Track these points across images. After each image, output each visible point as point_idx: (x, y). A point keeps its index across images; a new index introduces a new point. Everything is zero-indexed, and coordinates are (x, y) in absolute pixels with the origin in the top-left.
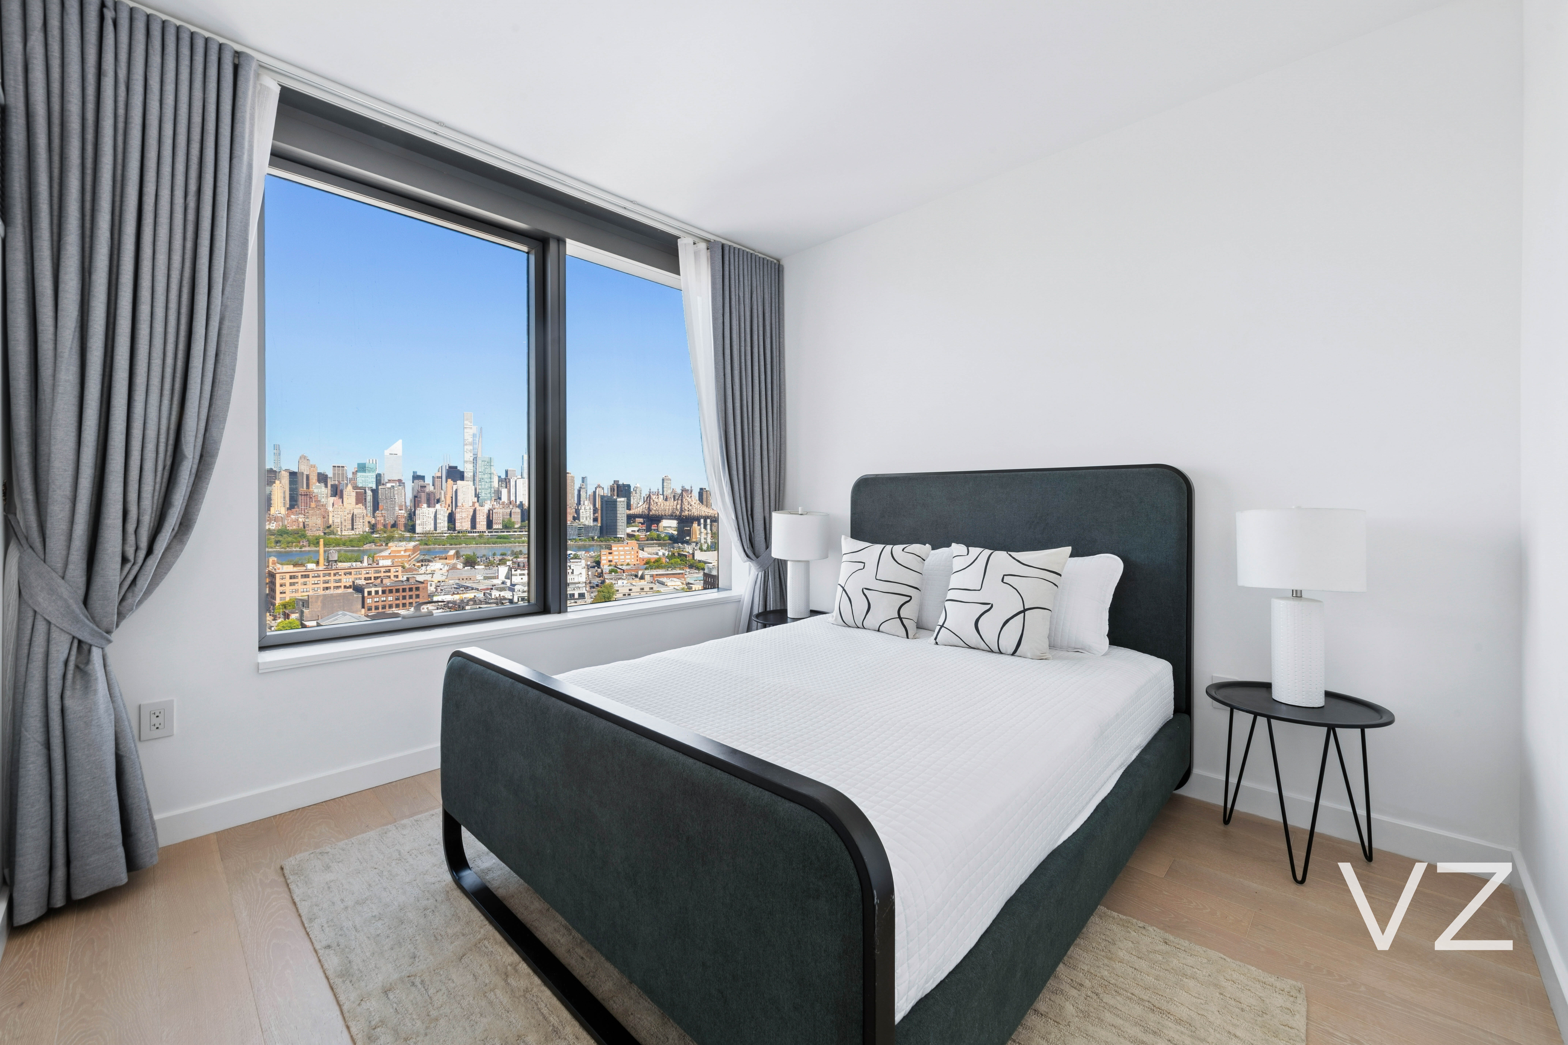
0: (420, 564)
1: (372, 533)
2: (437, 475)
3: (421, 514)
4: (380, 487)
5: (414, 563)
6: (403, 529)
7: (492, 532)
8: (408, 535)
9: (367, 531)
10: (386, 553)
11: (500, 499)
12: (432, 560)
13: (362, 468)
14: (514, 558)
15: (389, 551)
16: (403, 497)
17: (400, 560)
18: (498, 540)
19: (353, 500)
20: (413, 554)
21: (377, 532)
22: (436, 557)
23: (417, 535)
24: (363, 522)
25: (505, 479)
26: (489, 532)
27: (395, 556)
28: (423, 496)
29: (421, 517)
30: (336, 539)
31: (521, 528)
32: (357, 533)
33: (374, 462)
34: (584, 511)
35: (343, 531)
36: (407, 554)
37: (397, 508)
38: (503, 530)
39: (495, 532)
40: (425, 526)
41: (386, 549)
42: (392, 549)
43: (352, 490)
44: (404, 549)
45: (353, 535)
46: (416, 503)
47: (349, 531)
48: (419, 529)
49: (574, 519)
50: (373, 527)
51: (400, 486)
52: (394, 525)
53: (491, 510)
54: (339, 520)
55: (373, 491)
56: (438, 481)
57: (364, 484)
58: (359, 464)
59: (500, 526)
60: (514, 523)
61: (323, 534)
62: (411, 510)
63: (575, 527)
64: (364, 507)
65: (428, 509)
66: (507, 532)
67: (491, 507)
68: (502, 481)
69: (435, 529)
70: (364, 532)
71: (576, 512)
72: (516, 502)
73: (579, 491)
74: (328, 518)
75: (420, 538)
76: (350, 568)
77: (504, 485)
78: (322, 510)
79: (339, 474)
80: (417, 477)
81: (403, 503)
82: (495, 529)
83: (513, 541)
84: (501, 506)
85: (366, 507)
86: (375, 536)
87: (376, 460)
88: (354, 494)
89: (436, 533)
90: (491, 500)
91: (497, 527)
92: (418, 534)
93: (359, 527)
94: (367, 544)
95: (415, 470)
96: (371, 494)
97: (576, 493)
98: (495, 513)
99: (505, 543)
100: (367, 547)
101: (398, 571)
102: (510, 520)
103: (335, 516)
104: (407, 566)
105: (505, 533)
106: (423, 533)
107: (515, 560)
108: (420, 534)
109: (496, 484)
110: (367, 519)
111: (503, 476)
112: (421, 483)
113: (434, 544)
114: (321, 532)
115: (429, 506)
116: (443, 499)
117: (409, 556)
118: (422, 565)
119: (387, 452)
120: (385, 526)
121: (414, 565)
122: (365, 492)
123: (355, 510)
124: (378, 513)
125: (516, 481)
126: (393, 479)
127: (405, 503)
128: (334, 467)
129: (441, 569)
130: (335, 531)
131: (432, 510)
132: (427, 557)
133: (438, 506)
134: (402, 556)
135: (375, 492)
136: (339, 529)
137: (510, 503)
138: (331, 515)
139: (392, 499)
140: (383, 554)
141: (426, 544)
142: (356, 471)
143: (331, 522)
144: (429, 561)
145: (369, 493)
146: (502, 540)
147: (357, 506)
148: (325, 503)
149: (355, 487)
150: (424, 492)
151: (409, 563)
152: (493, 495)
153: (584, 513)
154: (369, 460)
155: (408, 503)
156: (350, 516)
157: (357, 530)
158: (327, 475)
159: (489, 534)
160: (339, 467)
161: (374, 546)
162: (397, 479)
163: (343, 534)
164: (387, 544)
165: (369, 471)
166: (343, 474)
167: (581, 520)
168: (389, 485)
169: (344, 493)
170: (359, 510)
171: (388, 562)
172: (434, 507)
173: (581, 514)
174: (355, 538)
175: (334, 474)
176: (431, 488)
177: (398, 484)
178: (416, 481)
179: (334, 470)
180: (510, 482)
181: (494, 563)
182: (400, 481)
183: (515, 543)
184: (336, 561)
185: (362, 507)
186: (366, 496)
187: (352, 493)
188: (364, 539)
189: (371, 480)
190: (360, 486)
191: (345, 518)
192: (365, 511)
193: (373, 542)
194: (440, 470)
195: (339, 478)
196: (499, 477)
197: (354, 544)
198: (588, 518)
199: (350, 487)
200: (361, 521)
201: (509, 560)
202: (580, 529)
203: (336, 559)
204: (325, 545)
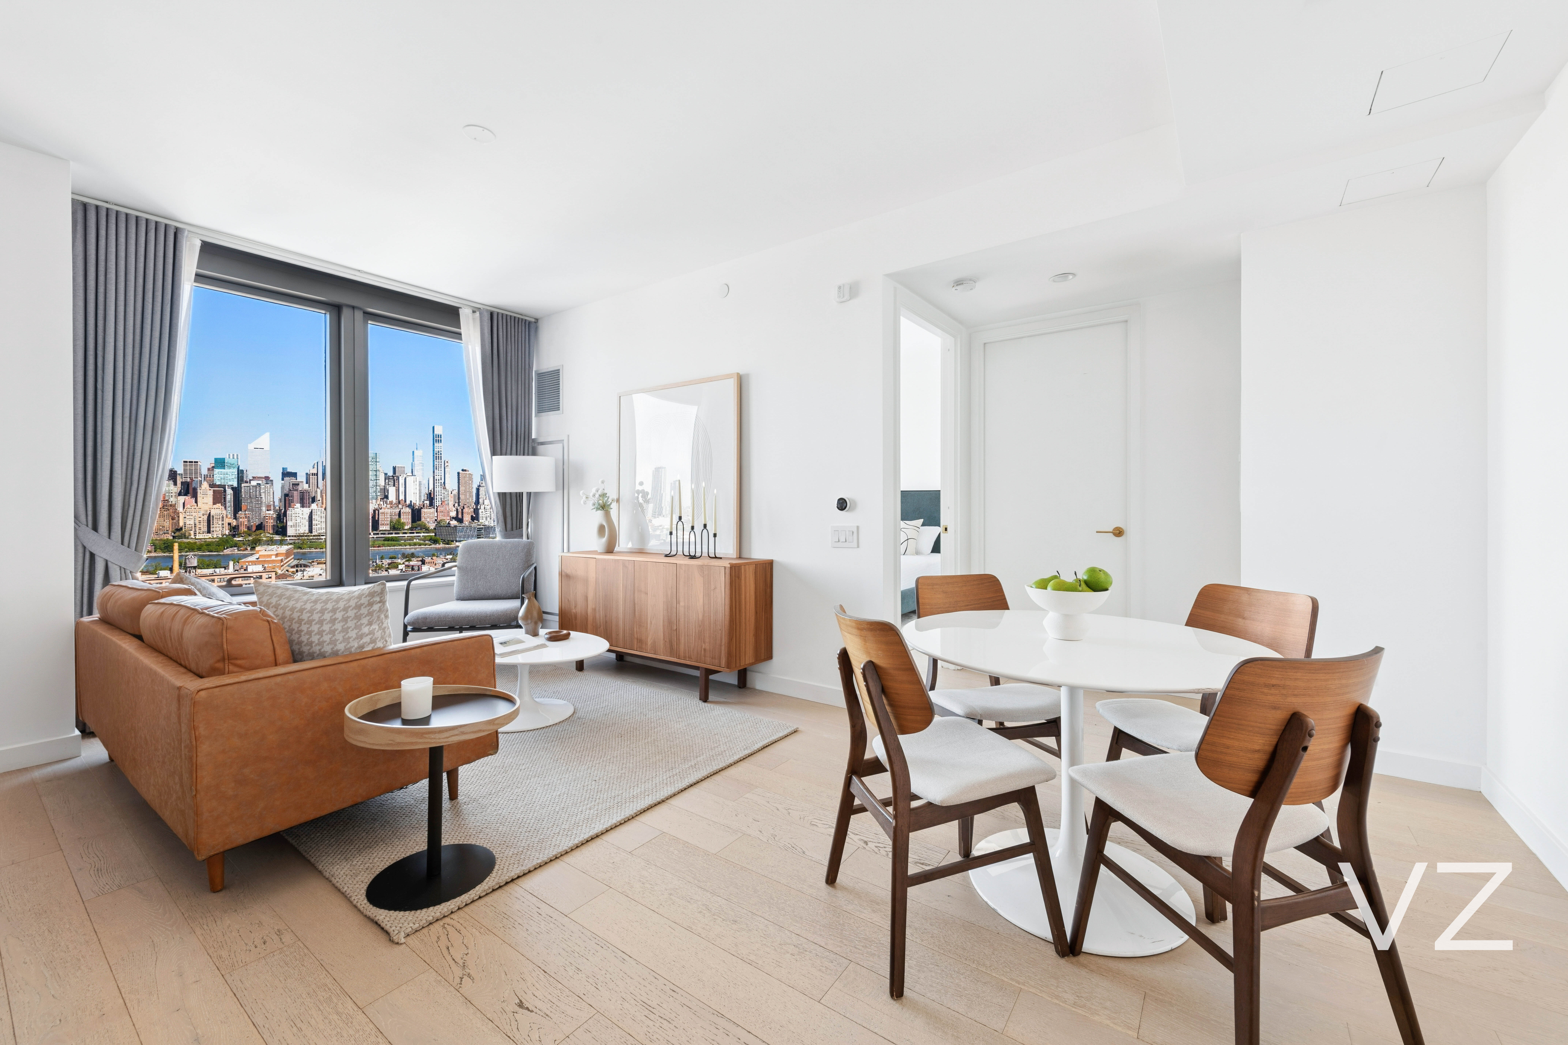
0: (294, 570)
1: (234, 536)
2: (311, 472)
3: (293, 515)
4: (243, 485)
5: (287, 568)
6: (271, 532)
7: (378, 534)
8: (277, 537)
9: (227, 534)
10: (253, 558)
11: (387, 497)
12: (309, 564)
13: (220, 463)
14: (406, 561)
15: (257, 556)
16: (272, 496)
17: (270, 565)
18: (386, 542)
19: (210, 499)
20: (286, 559)
21: (239, 535)
22: (313, 562)
23: (288, 538)
24: (223, 524)
25: (393, 476)
26: (374, 534)
27: (265, 561)
28: (296, 495)
29: (293, 518)
30: (188, 543)
31: (411, 529)
32: (215, 536)
33: (235, 457)
34: (483, 510)
35: (197, 534)
36: (279, 558)
37: (264, 509)
38: (391, 532)
39: (382, 534)
40: (298, 528)
41: (252, 554)
42: (261, 553)
43: (208, 487)
44: (275, 553)
45: (210, 538)
46: (287, 502)
47: (204, 534)
48: (290, 531)
49: (473, 519)
50: (234, 530)
51: (267, 484)
52: (260, 527)
53: (377, 509)
54: (192, 522)
55: (233, 489)
56: (313, 479)
57: (223, 481)
58: (216, 460)
59: (388, 528)
60: (403, 524)
61: (171, 538)
62: (280, 510)
63: (474, 528)
64: (223, 507)
65: (302, 509)
66: (396, 533)
67: (377, 507)
68: (389, 479)
69: (311, 531)
70: (223, 535)
71: (474, 512)
72: (405, 501)
73: (478, 490)
74: (179, 520)
75: (293, 541)
76: (212, 575)
77: (391, 483)
78: (171, 511)
79: (191, 471)
80: (286, 474)
81: (272, 503)
82: (381, 531)
83: (403, 543)
84: (389, 506)
85: (225, 508)
86: (238, 539)
87: (237, 455)
88: (211, 493)
89: (311, 536)
90: (376, 499)
91: (384, 529)
92: (289, 536)
93: (218, 529)
94: (227, 548)
95: (285, 467)
96: (232, 492)
97: (474, 491)
98: (382, 513)
99: (394, 546)
100: (227, 552)
101: (271, 578)
102: (399, 521)
103: (187, 517)
104: (279, 572)
105: (394, 535)
106: (295, 536)
107: (407, 563)
108: (292, 536)
109: (382, 482)
110: (227, 521)
111: (391, 473)
112: (293, 480)
113: (310, 548)
114: (169, 535)
115: (303, 506)
116: (319, 497)
117: (282, 561)
118: (297, 571)
119: (251, 446)
120: (249, 528)
121: (287, 571)
122: (225, 491)
123: (212, 510)
124: (241, 514)
125: (405, 479)
126: (258, 476)
127: (274, 502)
128: (184, 462)
129: (320, 575)
130: (187, 534)
131: (307, 511)
132: (302, 562)
133: (314, 506)
134: (273, 561)
135: (237, 491)
136: (192, 533)
137: (399, 502)
138: (181, 516)
139: (259, 499)
140: (250, 559)
141: (301, 548)
142: (213, 467)
143: (181, 524)
144: (305, 566)
145: (229, 492)
146: (390, 542)
147: (215, 506)
148: (174, 503)
149: (212, 485)
150: (297, 490)
151: (282, 568)
152: (379, 494)
153: (484, 513)
154: (229, 455)
155: (277, 503)
156: (206, 517)
157: (215, 533)
158: (176, 471)
159: (375, 536)
160: (192, 462)
161: (236, 551)
162: (264, 476)
163: (197, 537)
164: (253, 548)
165: (229, 467)
166: (196, 471)
167: (480, 521)
168: (254, 483)
169: (199, 491)
170: (217, 510)
171: (259, 568)
172: (309, 507)
173: (480, 513)
174: (212, 542)
175: (185, 471)
176: (306, 486)
177: (264, 482)
178: (286, 479)
179: (185, 466)
180: (398, 479)
181: (382, 567)
182: (267, 478)
183: (406, 545)
184: (195, 568)
185: (221, 507)
186: (225, 495)
187: (208, 491)
188: (224, 543)
189: (231, 477)
190: (217, 484)
191: (200, 519)
192: (224, 512)
193: (236, 545)
194: (316, 466)
195: (191, 473)
196: (386, 474)
197: (211, 548)
198: (488, 519)
199: (205, 485)
200: (220, 522)
201: (400, 564)
202: (479, 530)
203: (196, 565)
204: (180, 550)
